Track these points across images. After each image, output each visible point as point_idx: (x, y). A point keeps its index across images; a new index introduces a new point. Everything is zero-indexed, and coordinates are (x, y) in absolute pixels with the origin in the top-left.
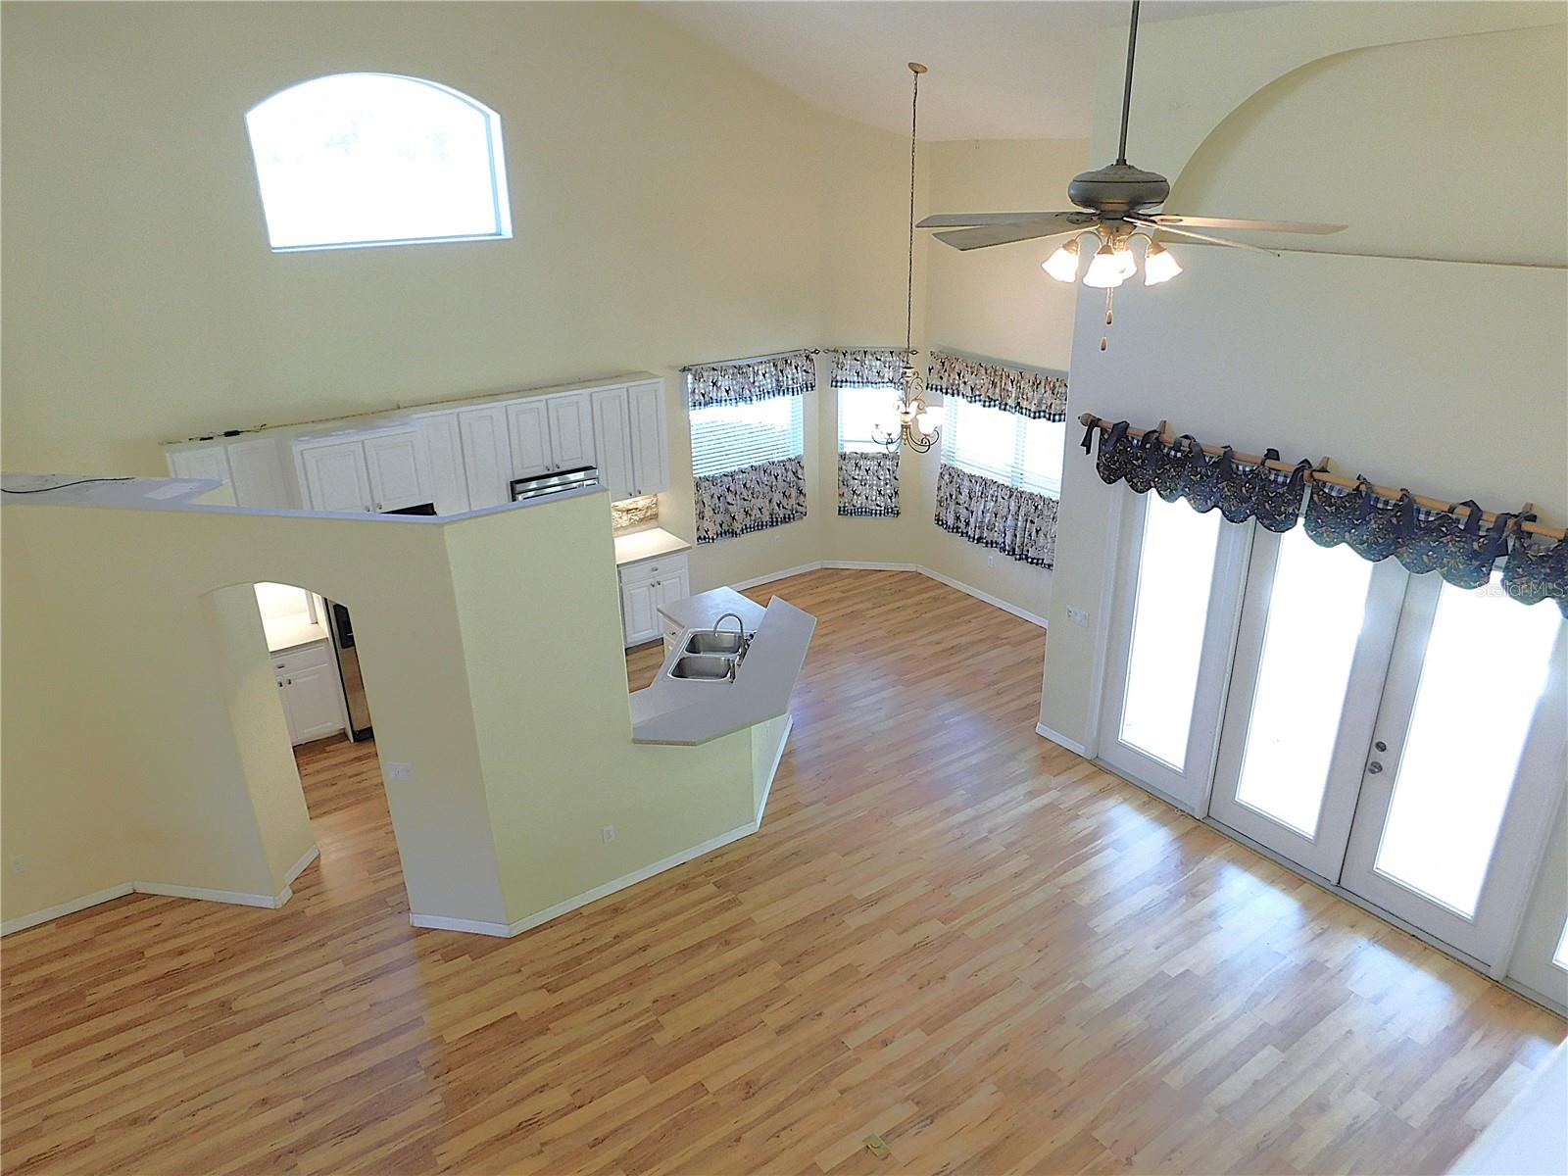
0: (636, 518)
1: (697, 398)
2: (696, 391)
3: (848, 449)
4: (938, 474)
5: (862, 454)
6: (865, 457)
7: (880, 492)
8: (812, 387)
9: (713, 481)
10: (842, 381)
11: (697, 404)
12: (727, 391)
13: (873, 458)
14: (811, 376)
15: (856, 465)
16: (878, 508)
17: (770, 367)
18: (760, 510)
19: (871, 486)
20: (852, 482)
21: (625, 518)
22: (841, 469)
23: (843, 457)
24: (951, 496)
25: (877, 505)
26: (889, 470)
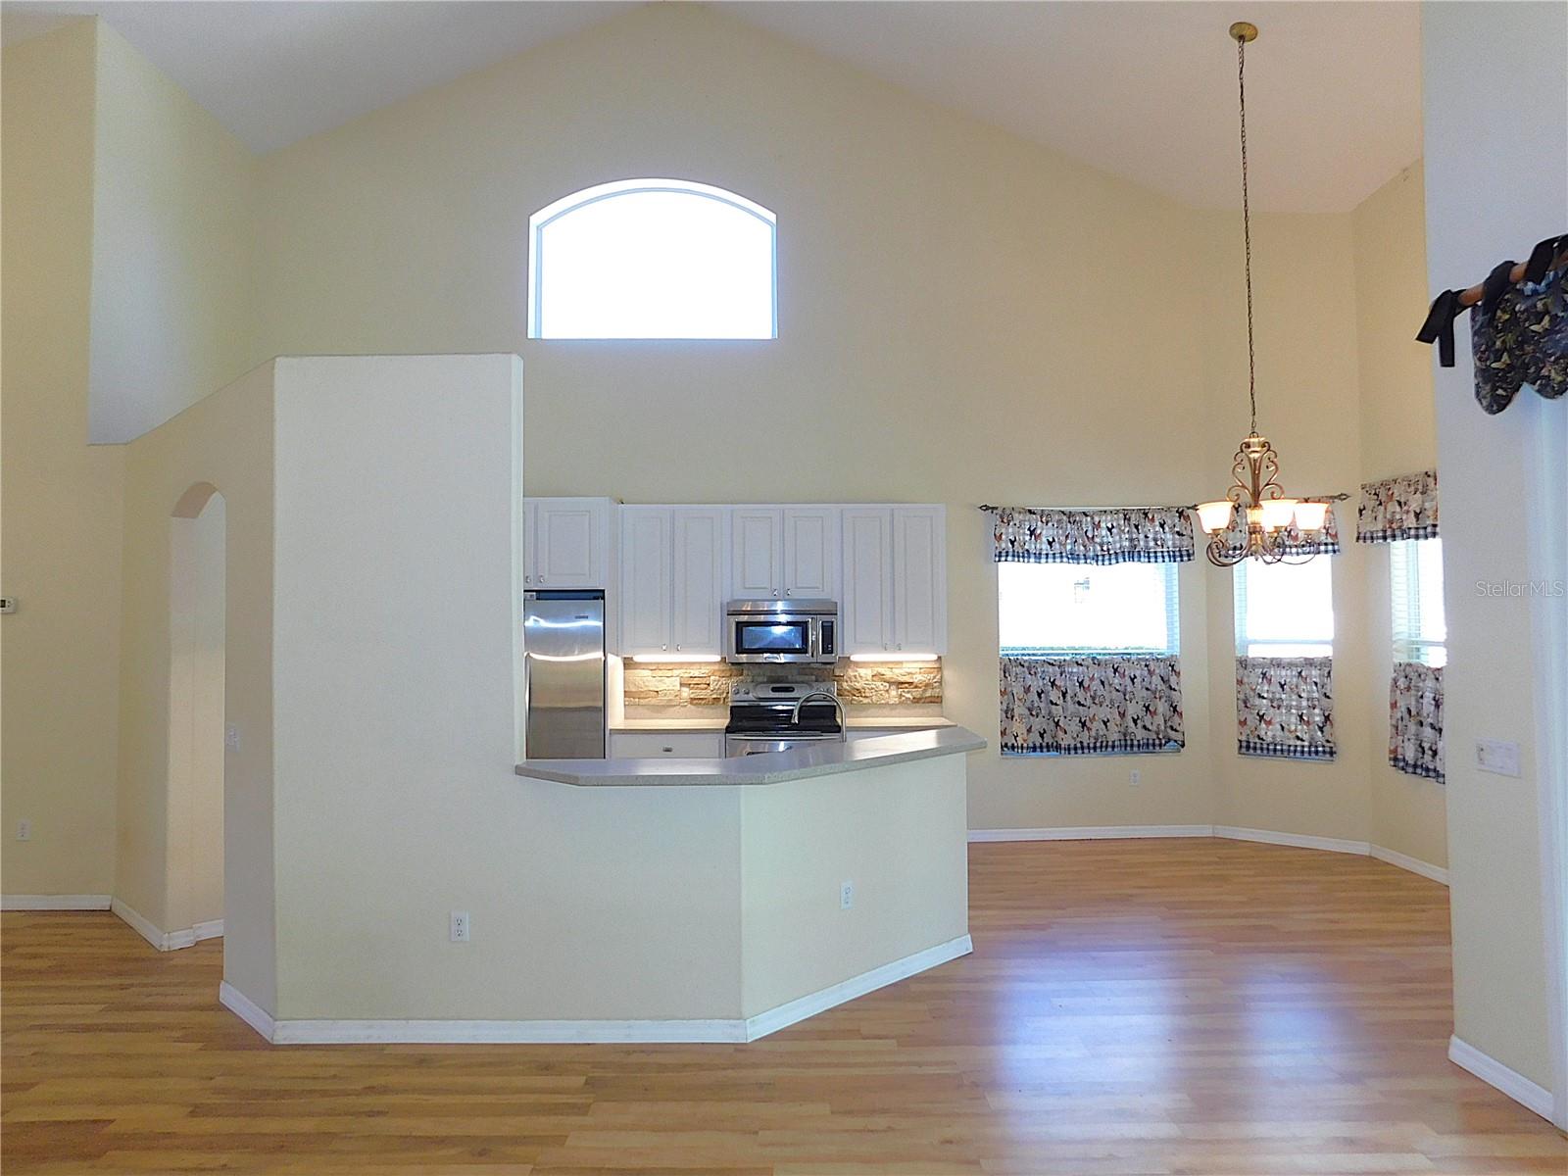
0: (908, 695)
1: (1003, 546)
2: (1003, 537)
3: (1254, 652)
4: (1390, 682)
5: (1272, 660)
6: (1277, 664)
7: (1301, 716)
8: (1189, 555)
9: (1029, 668)
10: (1235, 548)
11: (1004, 554)
12: (1050, 543)
13: (1291, 665)
14: (1186, 541)
15: (1264, 674)
16: (1299, 743)
17: (1118, 520)
18: (1105, 723)
19: (1289, 708)
20: (1258, 701)
21: (893, 693)
22: (1240, 682)
23: (1243, 663)
24: (1409, 711)
25: (1298, 738)
26: (1316, 684)
